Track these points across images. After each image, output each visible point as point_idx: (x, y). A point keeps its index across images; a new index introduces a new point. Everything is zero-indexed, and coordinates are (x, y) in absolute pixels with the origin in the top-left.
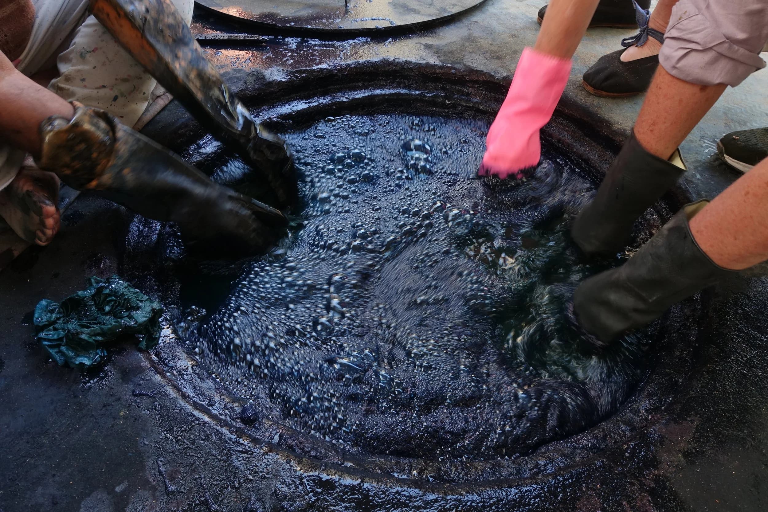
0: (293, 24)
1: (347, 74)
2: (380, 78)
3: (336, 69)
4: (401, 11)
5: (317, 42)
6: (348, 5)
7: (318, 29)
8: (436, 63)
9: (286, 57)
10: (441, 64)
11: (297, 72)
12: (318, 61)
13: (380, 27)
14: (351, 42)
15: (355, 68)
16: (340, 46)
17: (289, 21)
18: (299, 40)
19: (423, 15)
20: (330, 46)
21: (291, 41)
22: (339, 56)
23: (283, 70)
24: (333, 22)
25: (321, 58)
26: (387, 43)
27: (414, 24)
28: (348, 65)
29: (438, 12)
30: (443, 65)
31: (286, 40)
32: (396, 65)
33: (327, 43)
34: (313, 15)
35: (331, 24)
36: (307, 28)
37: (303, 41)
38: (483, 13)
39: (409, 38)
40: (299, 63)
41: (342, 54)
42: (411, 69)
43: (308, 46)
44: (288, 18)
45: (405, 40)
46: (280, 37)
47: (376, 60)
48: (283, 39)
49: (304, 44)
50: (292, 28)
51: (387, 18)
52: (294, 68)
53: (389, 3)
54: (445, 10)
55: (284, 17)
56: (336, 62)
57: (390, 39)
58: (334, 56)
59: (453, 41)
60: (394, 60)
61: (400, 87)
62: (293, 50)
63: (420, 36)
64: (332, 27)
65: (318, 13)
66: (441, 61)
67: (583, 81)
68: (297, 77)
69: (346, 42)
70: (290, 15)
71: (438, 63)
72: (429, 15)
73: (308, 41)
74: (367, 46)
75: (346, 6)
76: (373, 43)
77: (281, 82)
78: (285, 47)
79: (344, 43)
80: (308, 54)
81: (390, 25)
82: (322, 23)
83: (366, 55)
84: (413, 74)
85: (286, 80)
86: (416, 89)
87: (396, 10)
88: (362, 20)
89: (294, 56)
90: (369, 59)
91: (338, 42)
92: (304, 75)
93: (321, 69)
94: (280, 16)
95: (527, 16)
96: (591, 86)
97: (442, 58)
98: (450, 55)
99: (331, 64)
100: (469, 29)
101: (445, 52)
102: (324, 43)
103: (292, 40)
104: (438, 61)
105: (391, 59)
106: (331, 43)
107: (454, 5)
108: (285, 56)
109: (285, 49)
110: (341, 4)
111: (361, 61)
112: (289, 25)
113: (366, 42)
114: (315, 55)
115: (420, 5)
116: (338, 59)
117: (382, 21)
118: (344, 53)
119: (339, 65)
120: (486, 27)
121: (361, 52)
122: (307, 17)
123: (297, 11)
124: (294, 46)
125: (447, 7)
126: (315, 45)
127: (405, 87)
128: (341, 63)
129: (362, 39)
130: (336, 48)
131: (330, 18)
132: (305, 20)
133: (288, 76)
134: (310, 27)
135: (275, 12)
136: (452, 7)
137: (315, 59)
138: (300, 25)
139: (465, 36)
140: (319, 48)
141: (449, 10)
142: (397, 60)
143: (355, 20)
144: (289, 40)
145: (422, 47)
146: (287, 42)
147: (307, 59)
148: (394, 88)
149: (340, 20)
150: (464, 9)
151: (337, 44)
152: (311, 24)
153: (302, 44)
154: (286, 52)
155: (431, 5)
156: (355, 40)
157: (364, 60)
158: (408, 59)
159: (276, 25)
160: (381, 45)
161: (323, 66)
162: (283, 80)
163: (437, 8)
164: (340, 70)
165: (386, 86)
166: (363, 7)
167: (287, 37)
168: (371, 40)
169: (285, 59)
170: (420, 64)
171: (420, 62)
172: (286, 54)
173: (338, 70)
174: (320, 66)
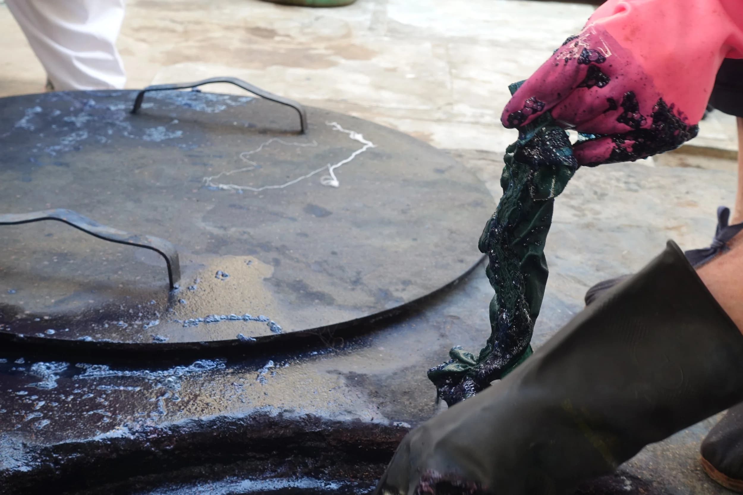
0: (52, 332)
1: (173, 450)
2: (250, 454)
3: (148, 440)
4: (293, 297)
5: (104, 371)
6: (176, 285)
7: (107, 343)
8: (376, 421)
9: (32, 411)
10: (386, 422)
11: (57, 449)
12: (107, 420)
13: (246, 336)
14: (181, 370)
15: (192, 435)
16: (157, 382)
17: (44, 325)
18: (63, 367)
19: (341, 307)
20: (135, 381)
21: (46, 372)
22: (156, 405)
23: (25, 445)
24: (142, 326)
25: (114, 413)
26: (265, 372)
27: (321, 329)
28: (175, 429)
29: (372, 299)
30: (391, 424)
31: (34, 367)
32: (286, 427)
33: (128, 373)
34: (97, 311)
35: (137, 332)
36: (83, 342)
37: (73, 371)
38: (468, 295)
39: (313, 359)
40: (63, 429)
41: (162, 403)
42: (320, 435)
43: (83, 383)
44: (42, 318)
45: (304, 365)
46: (20, 361)
47: (241, 416)
48: (28, 365)
49: (76, 377)
50: (48, 342)
51: (263, 317)
52: (49, 441)
53: (265, 279)
54: (386, 295)
55: (32, 316)
56: (149, 422)
57: (271, 364)
58: (145, 408)
59: (408, 364)
60: (280, 415)
61: (295, 474)
62: (50, 392)
63: (337, 354)
64: (141, 339)
65: (108, 306)
66: (386, 415)
67: (700, 457)
68: (56, 462)
69: (171, 371)
70: (46, 310)
71: (380, 419)
72: (355, 308)
73: (85, 371)
74: (219, 379)
75: (171, 287)
76: (233, 373)
77: (18, 475)
78: (32, 385)
79: (166, 373)
80: (83, 403)
81: (269, 333)
82: (117, 329)
83: (216, 405)
84: (323, 445)
85: (30, 469)
86: (332, 478)
87: (281, 296)
88: (206, 322)
89: (52, 409)
90: (223, 413)
91: (152, 371)
92: (74, 455)
93: (112, 440)
94: (23, 312)
95: (562, 303)
96: (721, 470)
97: (389, 408)
98: (405, 400)
99: (137, 428)
100: (443, 336)
101: (393, 392)
102: (120, 374)
103: (48, 368)
104: (380, 416)
105: (274, 413)
106: (137, 373)
107: (406, 283)
108: (30, 408)
109: (32, 391)
110: (159, 283)
111: (206, 417)
112: (42, 336)
113: (214, 372)
114: (100, 406)
115: (333, 284)
116: (154, 414)
117: (250, 324)
118: (167, 400)
119: (156, 429)
120: (477, 330)
121: (205, 398)
122: (84, 314)
123: (61, 302)
124: (51, 384)
125: (392, 289)
126: (101, 381)
127: (308, 474)
128: (159, 427)
129: (208, 364)
130: (148, 387)
131: (135, 316)
132: (79, 323)
133: (34, 459)
134: (89, 339)
135: (12, 303)
136: (401, 287)
137: (101, 417)
138: (67, 334)
139: (435, 353)
140: (109, 389)
141: (396, 294)
142: (287, 416)
143: (190, 322)
144: (41, 367)
145: (343, 381)
146: (35, 372)
147: (80, 417)
148: (281, 476)
149: (157, 322)
150: (427, 292)
151: (151, 376)
152: (93, 332)
153: (72, 376)
154: (34, 397)
155: (356, 282)
156: (192, 367)
157: (212, 417)
158: (313, 411)
159: (14, 336)
160: (251, 377)
161: (119, 432)
162: (24, 469)
163: (370, 291)
164: (156, 442)
165: (262, 472)
166: (208, 290)
167: (36, 361)
168: (228, 366)
169: (31, 416)
170: (339, 422)
171: (341, 418)
172: (32, 405)
173: (155, 442)
174: (113, 434)
